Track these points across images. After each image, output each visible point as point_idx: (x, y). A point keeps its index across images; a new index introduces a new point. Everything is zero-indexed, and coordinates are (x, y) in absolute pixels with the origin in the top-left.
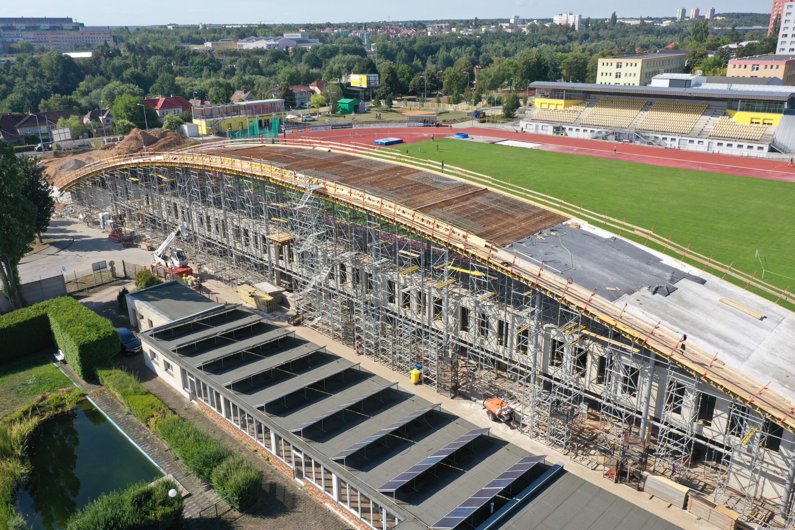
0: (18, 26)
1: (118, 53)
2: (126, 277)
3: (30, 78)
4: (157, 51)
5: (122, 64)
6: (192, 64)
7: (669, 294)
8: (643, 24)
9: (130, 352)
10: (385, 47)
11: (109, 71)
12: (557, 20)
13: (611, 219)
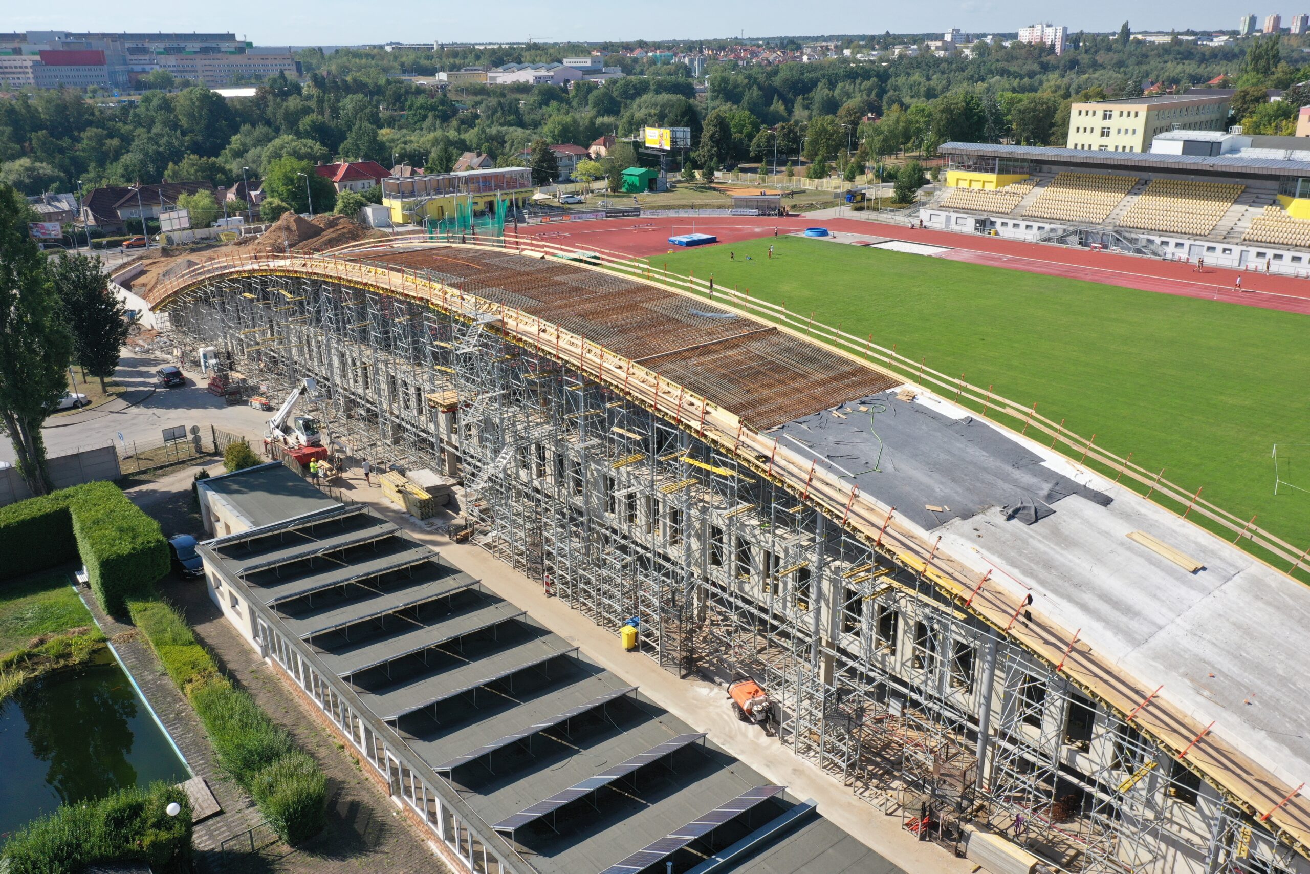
0: (153, 46)
1: (297, 89)
2: (217, 453)
3: (156, 129)
4: (359, 87)
5: (300, 107)
6: (410, 108)
7: (1036, 521)
8: (1176, 42)
9: (190, 574)
10: (725, 80)
11: (280, 120)
12: (1025, 36)
13: (970, 386)
